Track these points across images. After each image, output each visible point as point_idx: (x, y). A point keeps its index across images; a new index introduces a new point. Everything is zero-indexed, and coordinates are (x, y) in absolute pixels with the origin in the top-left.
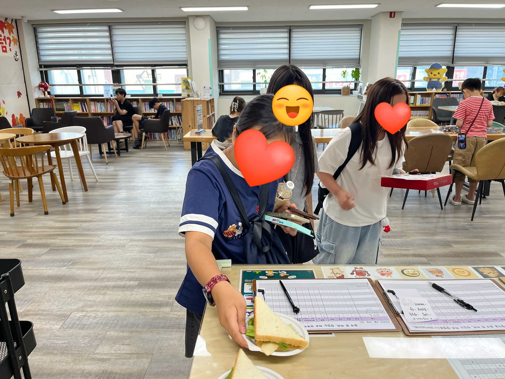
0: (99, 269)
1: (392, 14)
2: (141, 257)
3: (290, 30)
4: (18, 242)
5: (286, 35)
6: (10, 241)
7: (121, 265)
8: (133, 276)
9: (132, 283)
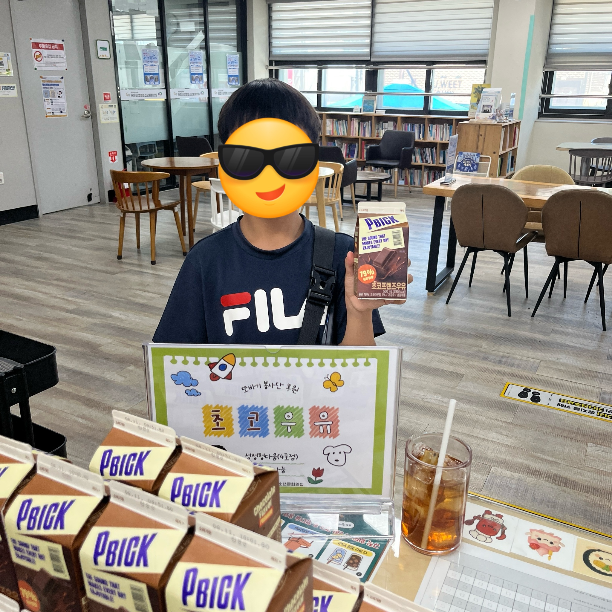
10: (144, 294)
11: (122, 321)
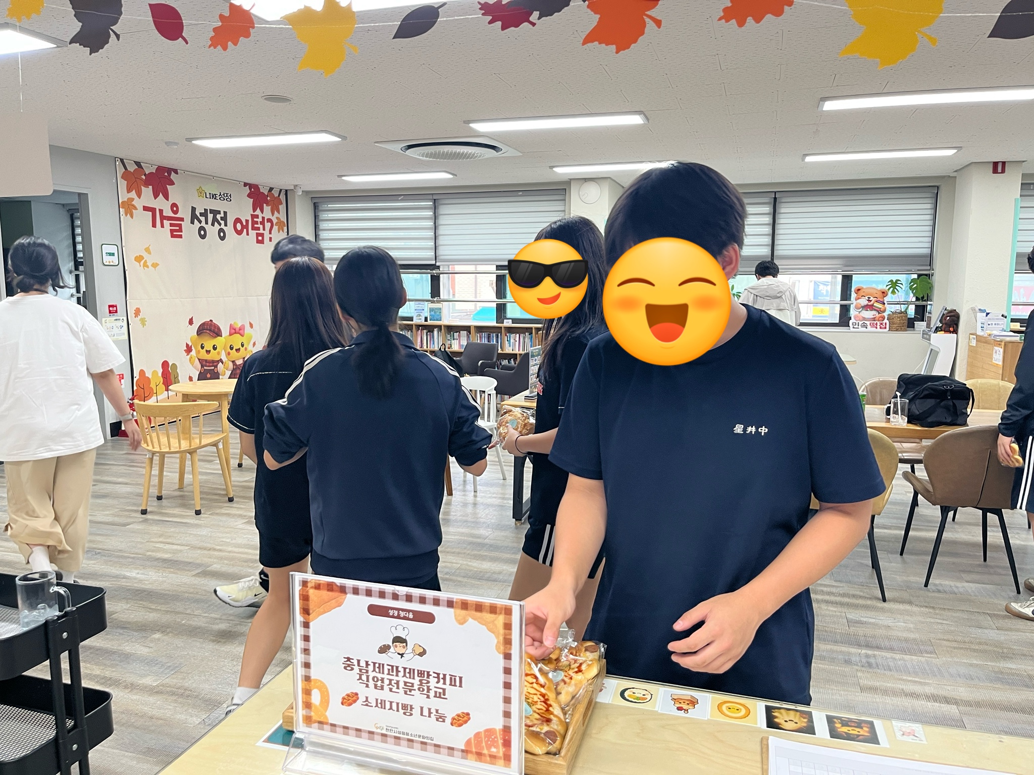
1: (998, 167)
3: (775, 199)
4: (199, 565)
5: (767, 209)
6: (186, 562)
10: (167, 547)
11: (141, 581)
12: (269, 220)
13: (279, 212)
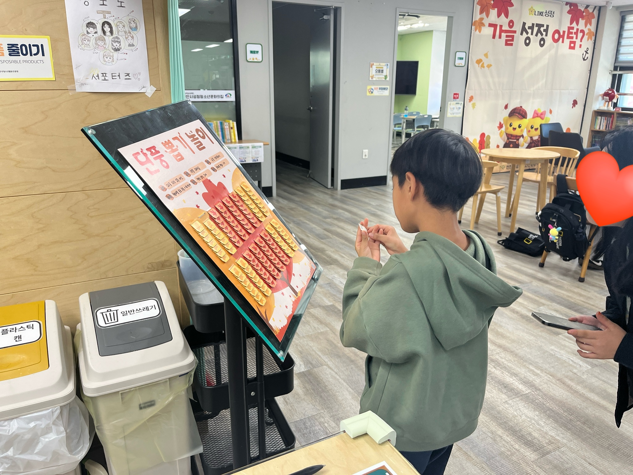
0: (500, 346)
2: (567, 360)
7: (530, 356)
8: (531, 379)
9: (521, 387)
12: (582, 31)
13: (591, 25)
